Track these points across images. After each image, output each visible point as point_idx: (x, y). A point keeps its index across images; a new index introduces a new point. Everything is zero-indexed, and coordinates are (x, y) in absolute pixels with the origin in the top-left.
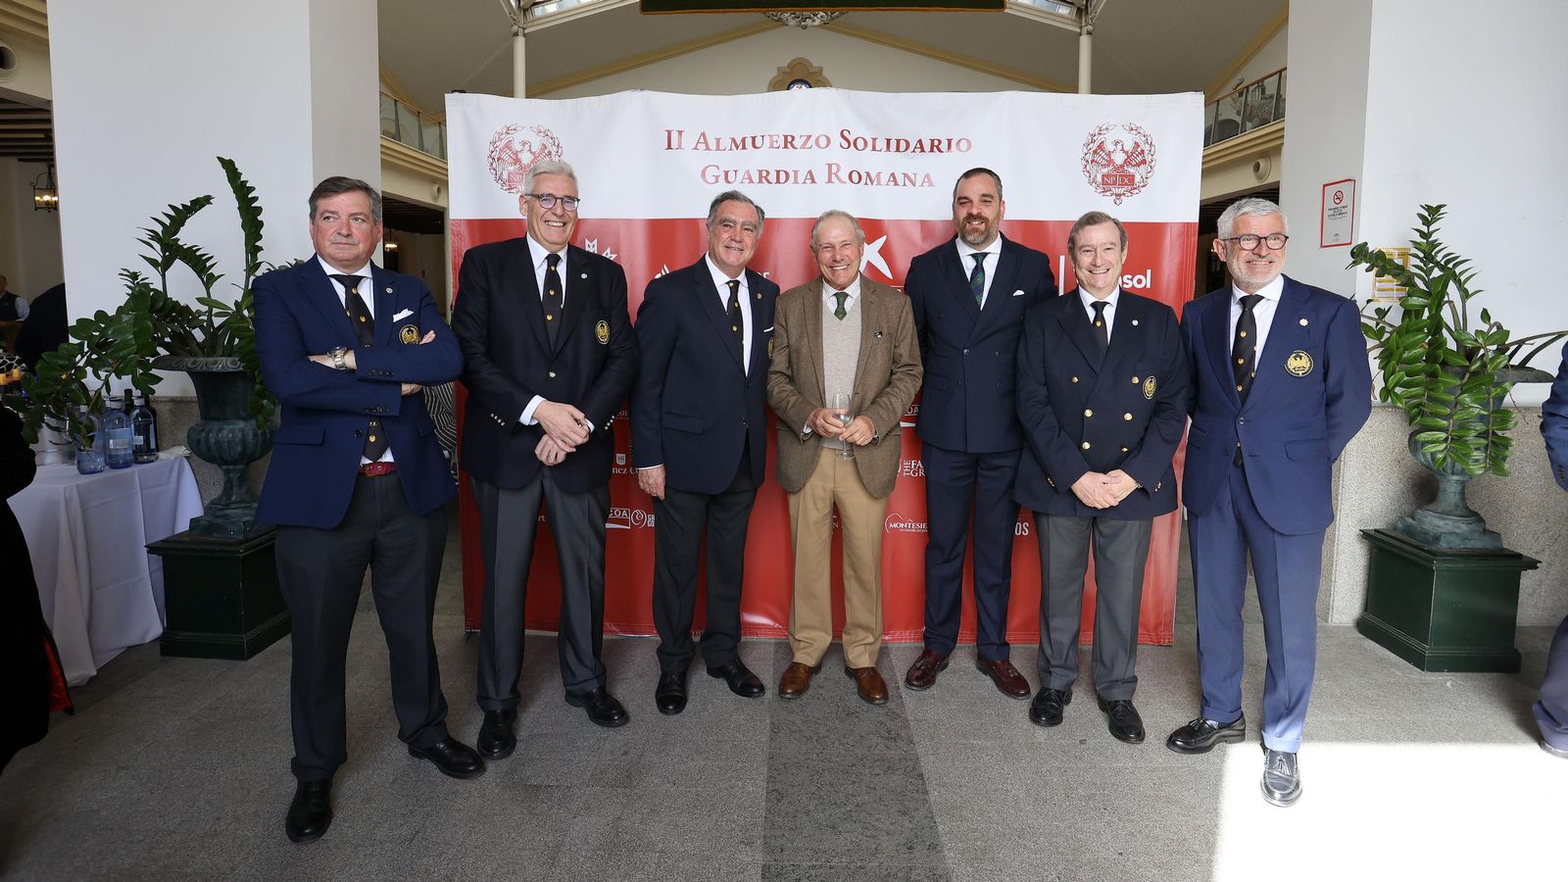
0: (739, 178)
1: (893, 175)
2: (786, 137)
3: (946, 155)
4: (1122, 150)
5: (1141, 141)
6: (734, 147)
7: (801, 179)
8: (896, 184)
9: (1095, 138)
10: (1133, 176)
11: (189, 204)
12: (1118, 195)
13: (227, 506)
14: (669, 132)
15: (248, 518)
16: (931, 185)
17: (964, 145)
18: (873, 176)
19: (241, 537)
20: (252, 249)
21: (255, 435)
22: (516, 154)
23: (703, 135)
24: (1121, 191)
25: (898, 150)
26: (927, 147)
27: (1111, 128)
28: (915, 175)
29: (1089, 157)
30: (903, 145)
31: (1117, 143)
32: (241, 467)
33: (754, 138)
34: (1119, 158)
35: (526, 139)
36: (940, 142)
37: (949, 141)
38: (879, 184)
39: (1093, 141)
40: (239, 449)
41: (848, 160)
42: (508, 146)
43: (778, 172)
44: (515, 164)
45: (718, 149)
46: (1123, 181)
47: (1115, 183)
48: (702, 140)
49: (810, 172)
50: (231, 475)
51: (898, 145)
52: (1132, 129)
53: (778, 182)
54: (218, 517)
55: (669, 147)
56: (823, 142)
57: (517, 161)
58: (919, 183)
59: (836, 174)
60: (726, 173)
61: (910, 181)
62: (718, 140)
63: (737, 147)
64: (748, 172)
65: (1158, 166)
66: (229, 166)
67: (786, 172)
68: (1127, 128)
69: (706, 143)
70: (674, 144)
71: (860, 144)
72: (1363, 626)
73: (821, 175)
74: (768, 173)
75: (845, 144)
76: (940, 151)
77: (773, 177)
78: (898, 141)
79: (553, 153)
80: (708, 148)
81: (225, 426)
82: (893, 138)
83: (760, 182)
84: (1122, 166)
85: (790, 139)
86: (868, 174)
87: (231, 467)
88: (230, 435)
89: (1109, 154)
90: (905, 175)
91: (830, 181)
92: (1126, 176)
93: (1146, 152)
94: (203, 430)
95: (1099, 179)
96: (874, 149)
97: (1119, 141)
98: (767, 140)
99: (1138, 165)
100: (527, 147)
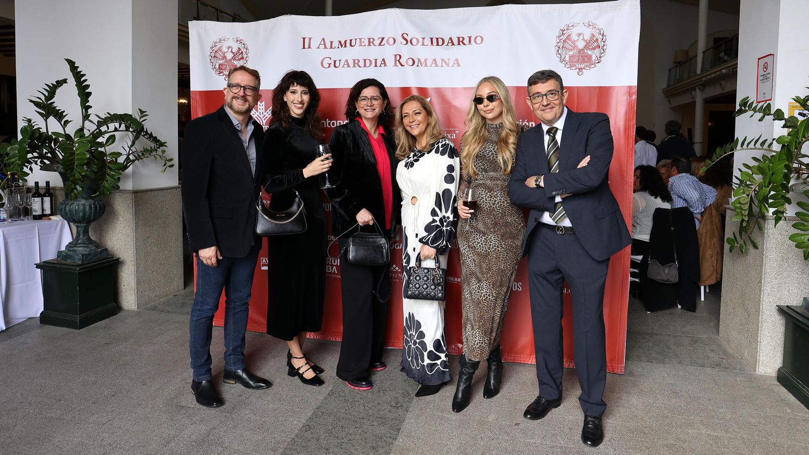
0: (342, 65)
1: (435, 60)
2: (369, 39)
3: (468, 46)
4: (583, 39)
5: (596, 33)
6: (340, 46)
7: (378, 64)
8: (437, 65)
9: (565, 32)
10: (591, 56)
11: (55, 83)
12: (580, 69)
13: (75, 245)
14: (304, 39)
15: (86, 252)
16: (459, 65)
17: (479, 40)
18: (422, 61)
19: (80, 262)
20: (86, 107)
21: (90, 207)
22: (224, 54)
23: (323, 39)
24: (582, 66)
25: (438, 44)
26: (456, 42)
27: (576, 25)
28: (449, 59)
29: (561, 45)
30: (440, 42)
31: (579, 35)
32: (84, 224)
33: (351, 40)
34: (581, 45)
35: (229, 45)
36: (463, 39)
37: (470, 38)
38: (426, 65)
39: (563, 34)
40: (81, 214)
41: (406, 52)
42: (220, 49)
43: (365, 60)
44: (223, 59)
45: (331, 48)
46: (583, 59)
47: (578, 61)
48: (322, 43)
49: (384, 60)
50: (79, 229)
51: (437, 42)
52: (590, 25)
53: (365, 66)
54: (70, 251)
55: (304, 48)
56: (391, 41)
57: (224, 57)
58: (451, 64)
59: (399, 61)
60: (335, 61)
61: (445, 63)
62: (332, 42)
63: (342, 46)
64: (347, 61)
65: (608, 49)
66: (71, 63)
67: (370, 60)
68: (586, 25)
69: (325, 44)
70: (306, 46)
71: (414, 42)
72: (782, 378)
73: (390, 61)
74: (359, 61)
75: (405, 42)
76: (464, 44)
77: (361, 64)
78: (437, 39)
79: (244, 53)
80: (325, 47)
81: (75, 202)
82: (435, 36)
83: (354, 66)
84: (583, 50)
85: (371, 40)
86: (419, 60)
87: (79, 224)
88: (77, 207)
89: (574, 42)
90: (443, 60)
91: (396, 65)
92: (586, 56)
93: (600, 40)
94: (63, 204)
95: (567, 59)
96: (423, 44)
97: (581, 35)
98: (358, 41)
99: (594, 49)
100: (230, 50)
